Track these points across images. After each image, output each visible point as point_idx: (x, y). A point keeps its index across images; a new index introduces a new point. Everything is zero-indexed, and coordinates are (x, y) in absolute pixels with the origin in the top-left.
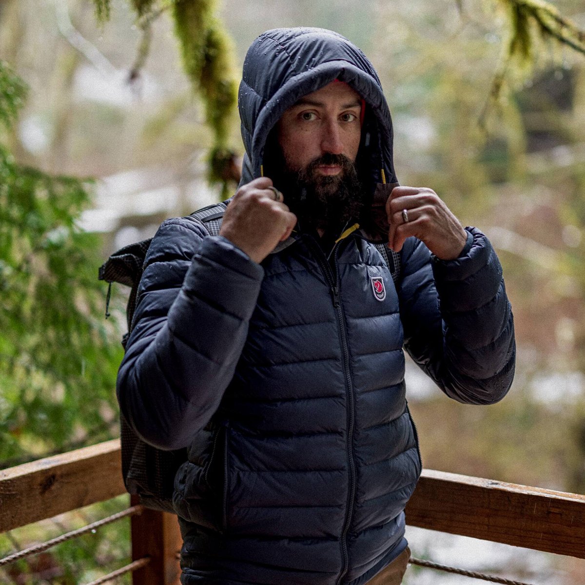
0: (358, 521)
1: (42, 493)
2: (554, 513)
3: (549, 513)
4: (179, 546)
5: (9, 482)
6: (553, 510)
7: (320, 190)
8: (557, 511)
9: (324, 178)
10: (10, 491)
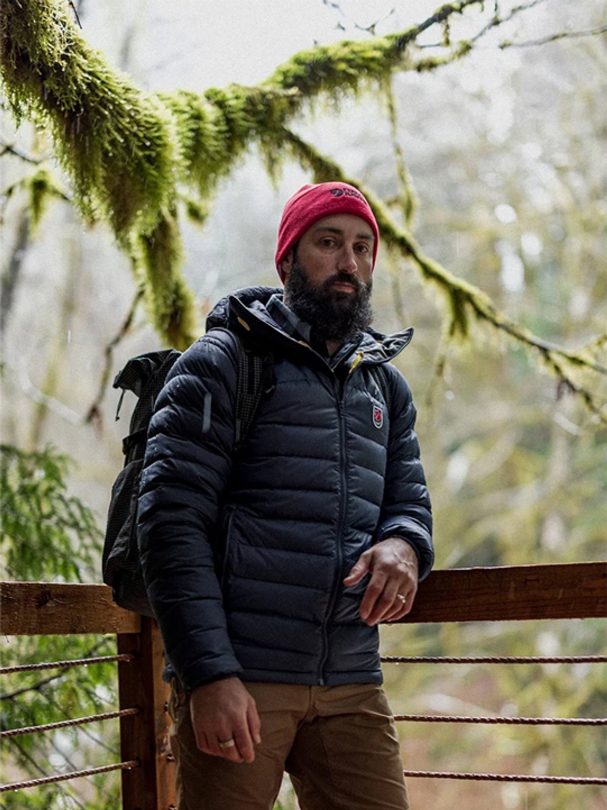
0: (339, 610)
1: (38, 607)
2: (530, 581)
3: (527, 581)
4: (168, 698)
5: (8, 586)
6: (530, 578)
7: (334, 304)
8: (533, 577)
9: (338, 293)
10: (8, 595)
